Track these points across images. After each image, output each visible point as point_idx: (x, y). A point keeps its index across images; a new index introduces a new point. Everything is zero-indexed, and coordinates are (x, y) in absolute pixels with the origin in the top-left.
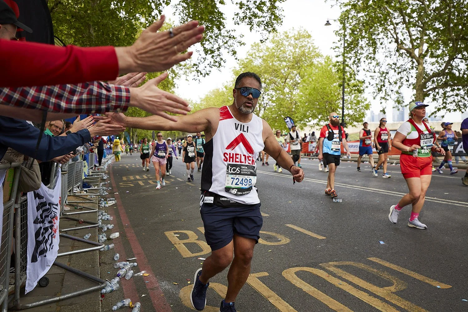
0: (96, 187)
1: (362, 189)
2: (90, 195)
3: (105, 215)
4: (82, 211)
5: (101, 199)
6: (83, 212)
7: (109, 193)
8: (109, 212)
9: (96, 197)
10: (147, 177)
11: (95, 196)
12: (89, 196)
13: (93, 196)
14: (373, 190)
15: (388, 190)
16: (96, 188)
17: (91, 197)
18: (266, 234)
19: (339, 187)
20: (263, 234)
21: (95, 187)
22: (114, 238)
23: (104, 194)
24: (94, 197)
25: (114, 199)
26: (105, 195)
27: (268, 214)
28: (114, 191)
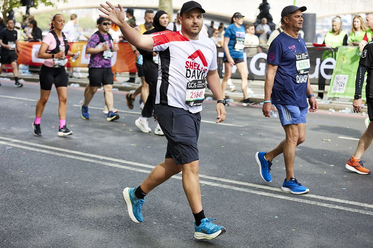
1: (73, 157)
14: (94, 158)
15: (119, 158)
19: (28, 151)
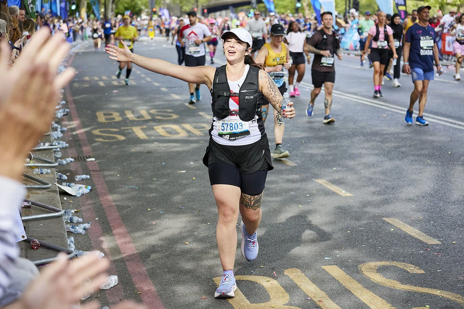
0: (47, 144)
2: (37, 167)
3: (78, 223)
4: (32, 214)
5: (60, 176)
6: (34, 217)
7: (75, 159)
8: (84, 214)
9: (52, 173)
10: (150, 114)
11: (49, 171)
12: (37, 170)
13: (45, 171)
16: (47, 146)
17: (42, 173)
18: (442, 299)
20: (435, 296)
21: (44, 145)
22: (108, 288)
23: (64, 162)
24: (47, 173)
25: (88, 177)
26: (68, 163)
27: (436, 237)
28: (85, 155)
